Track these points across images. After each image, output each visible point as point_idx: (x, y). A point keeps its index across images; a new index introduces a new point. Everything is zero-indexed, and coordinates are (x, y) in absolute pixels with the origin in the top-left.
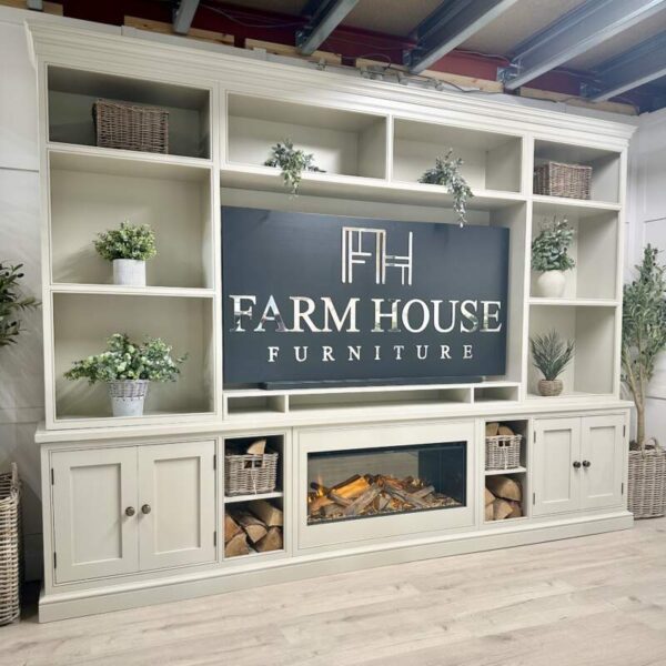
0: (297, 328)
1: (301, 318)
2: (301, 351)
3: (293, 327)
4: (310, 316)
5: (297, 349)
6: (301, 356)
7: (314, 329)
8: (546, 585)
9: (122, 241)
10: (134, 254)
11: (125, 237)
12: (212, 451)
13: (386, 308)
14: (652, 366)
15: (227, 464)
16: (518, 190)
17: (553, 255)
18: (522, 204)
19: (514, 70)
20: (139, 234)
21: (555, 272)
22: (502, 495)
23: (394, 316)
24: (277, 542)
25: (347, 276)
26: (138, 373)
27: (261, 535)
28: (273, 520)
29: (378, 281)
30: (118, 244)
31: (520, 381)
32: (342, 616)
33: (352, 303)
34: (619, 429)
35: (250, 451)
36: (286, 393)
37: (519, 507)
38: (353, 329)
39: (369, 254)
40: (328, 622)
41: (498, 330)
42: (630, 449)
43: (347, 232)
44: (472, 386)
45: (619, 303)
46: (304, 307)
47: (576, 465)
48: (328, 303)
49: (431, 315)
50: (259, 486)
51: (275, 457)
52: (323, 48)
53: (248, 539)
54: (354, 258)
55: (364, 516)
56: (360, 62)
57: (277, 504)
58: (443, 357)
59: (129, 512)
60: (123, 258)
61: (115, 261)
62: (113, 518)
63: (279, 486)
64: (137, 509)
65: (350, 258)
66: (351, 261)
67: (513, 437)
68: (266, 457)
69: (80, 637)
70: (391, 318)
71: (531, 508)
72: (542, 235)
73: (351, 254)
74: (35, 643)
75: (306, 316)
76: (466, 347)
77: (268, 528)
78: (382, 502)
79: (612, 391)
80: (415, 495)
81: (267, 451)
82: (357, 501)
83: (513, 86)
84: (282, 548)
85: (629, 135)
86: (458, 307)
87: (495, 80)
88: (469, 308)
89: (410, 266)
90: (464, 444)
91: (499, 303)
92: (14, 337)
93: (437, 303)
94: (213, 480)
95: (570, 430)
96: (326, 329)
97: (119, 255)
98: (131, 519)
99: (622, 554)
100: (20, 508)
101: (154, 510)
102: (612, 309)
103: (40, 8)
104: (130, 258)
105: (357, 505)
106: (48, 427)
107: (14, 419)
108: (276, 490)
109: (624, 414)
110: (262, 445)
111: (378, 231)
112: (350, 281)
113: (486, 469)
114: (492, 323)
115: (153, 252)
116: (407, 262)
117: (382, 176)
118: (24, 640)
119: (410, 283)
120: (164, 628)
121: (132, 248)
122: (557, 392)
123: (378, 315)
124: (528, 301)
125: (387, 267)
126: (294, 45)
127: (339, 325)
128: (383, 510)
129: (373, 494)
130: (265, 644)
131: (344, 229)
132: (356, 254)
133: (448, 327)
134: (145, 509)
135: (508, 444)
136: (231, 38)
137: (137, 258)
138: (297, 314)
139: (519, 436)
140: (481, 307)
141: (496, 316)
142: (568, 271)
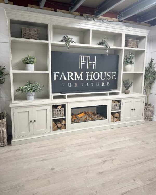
0: (69, 79)
1: (70, 77)
2: (70, 85)
3: (68, 79)
4: (72, 76)
5: (69, 84)
6: (70, 86)
7: (73, 79)
8: (124, 137)
9: (28, 60)
10: (31, 63)
11: (29, 59)
12: (49, 108)
13: (89, 74)
14: (151, 86)
15: (53, 111)
16: (121, 46)
17: (129, 61)
18: (122, 49)
19: (121, 16)
20: (32, 58)
21: (129, 65)
22: (115, 116)
23: (91, 76)
24: (64, 128)
25: (81, 67)
26: (32, 91)
27: (61, 126)
28: (63, 123)
29: (88, 68)
30: (27, 61)
31: (120, 90)
32: (78, 145)
33: (82, 73)
34: (142, 102)
35: (58, 108)
36: (66, 94)
37: (119, 119)
38: (82, 79)
39: (86, 62)
40: (75, 146)
41: (115, 79)
42: (145, 106)
43: (81, 57)
44: (109, 92)
45: (144, 72)
46: (70, 74)
47: (132, 110)
48: (76, 73)
49: (100, 76)
50: (60, 115)
51: (64, 109)
52: (75, 11)
53: (58, 127)
54: (82, 63)
55: (84, 121)
56: (84, 15)
57: (64, 119)
58: (102, 85)
59: (31, 122)
60: (29, 64)
61: (27, 64)
62: (27, 123)
63: (65, 115)
64: (33, 121)
65: (81, 63)
66: (81, 64)
67: (118, 103)
68: (62, 109)
69: (21, 149)
70: (90, 77)
71: (121, 119)
72: (127, 56)
73: (81, 62)
74: (11, 151)
75: (71, 76)
76: (108, 83)
77: (62, 125)
78: (88, 118)
79: (141, 93)
80: (95, 116)
81: (62, 108)
82: (82, 118)
83: (121, 20)
84: (65, 129)
85: (148, 32)
86: (106, 74)
87: (117, 18)
88: (109, 74)
89: (95, 64)
90: (106, 105)
91: (116, 73)
92: (4, 82)
93: (101, 73)
94: (50, 114)
95: (131, 102)
96: (76, 79)
97: (28, 63)
98: (31, 123)
99: (142, 130)
100: (7, 121)
101: (36, 121)
102: (142, 74)
103: (8, 3)
104: (30, 64)
105: (82, 119)
106: (12, 103)
107: (5, 100)
108: (64, 116)
109: (144, 98)
110: (61, 106)
111: (88, 56)
112: (81, 68)
113: (112, 111)
114: (114, 77)
115: (35, 62)
116: (94, 63)
117: (89, 43)
118: (9, 150)
119: (95, 68)
120: (39, 147)
121: (30, 62)
122: (128, 93)
123: (88, 76)
124: (122, 72)
125: (90, 65)
126: (68, 11)
127: (78, 78)
128: (88, 120)
129: (86, 116)
130: (61, 152)
131: (80, 56)
132: (82, 62)
133: (104, 78)
134: (35, 121)
135: (117, 105)
136: (53, 9)
137: (32, 64)
138: (69, 76)
139: (119, 103)
140: (112, 73)
141: (115, 76)
142: (132, 65)
